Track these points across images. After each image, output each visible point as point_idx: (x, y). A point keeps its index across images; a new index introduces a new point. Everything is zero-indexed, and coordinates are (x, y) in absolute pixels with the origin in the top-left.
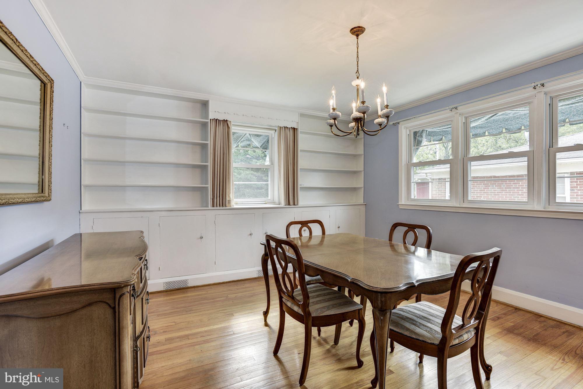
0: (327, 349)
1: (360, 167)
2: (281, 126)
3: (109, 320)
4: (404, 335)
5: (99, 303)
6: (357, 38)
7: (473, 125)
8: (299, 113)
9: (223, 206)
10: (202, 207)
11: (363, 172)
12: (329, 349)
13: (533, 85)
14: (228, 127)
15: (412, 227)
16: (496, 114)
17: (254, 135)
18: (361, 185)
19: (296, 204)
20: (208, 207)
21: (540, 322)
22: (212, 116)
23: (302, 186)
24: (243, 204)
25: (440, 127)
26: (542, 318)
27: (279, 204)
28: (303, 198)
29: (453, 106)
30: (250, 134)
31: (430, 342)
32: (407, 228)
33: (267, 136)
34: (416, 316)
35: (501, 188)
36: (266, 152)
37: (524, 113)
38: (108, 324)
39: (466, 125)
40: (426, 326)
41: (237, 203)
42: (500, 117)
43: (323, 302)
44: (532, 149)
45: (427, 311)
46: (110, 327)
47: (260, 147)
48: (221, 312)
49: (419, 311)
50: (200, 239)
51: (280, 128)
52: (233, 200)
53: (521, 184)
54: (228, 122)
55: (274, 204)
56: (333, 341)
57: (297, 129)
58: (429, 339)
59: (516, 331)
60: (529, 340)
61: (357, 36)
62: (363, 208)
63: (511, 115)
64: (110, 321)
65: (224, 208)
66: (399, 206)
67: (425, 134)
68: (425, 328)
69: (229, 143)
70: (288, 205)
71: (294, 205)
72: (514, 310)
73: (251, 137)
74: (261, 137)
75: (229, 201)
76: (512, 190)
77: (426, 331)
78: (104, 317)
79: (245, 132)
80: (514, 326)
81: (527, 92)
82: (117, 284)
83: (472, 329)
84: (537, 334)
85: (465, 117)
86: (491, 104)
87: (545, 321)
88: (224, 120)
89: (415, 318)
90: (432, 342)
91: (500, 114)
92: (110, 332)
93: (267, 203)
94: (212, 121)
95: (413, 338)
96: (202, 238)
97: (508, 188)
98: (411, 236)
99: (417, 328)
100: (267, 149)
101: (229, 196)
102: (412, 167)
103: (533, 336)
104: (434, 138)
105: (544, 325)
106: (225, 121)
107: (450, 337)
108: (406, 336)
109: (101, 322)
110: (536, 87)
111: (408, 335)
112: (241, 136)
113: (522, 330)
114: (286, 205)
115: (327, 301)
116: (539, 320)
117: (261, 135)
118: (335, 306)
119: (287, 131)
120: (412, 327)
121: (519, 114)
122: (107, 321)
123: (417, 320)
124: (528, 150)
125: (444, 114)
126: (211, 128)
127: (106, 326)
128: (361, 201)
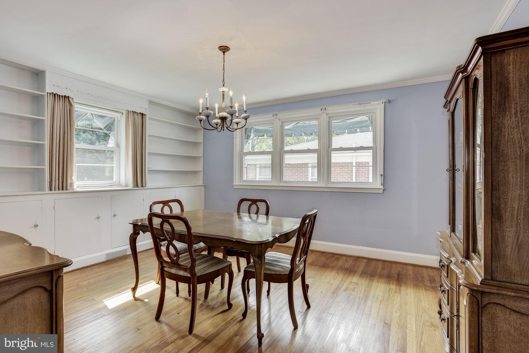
0: (200, 304)
1: (200, 153)
2: (130, 110)
3: (44, 304)
4: (267, 274)
5: (33, 288)
6: (224, 54)
7: (286, 128)
8: (147, 100)
9: (63, 189)
10: (33, 191)
11: (203, 157)
12: (202, 303)
13: (321, 108)
14: (71, 104)
15: (254, 202)
16: (299, 123)
17: (97, 115)
18: (201, 169)
19: (144, 186)
20: (44, 191)
21: (325, 256)
22: (49, 89)
23: (150, 169)
24: (85, 187)
25: (264, 127)
26: (325, 254)
27: (126, 186)
28: (151, 181)
29: (275, 113)
30: (92, 114)
31: (283, 274)
32: (251, 202)
33: (111, 118)
34: (270, 261)
35: (292, 172)
36: (111, 134)
37: (314, 124)
38: (43, 308)
39: (282, 127)
40: (279, 265)
41: (78, 186)
42: (301, 124)
43: (203, 264)
44: (320, 148)
45: (275, 257)
46: (46, 311)
47: (104, 128)
48: (77, 300)
49: (272, 257)
50: (34, 228)
51: (128, 112)
52: (75, 183)
53: (304, 170)
54: (70, 99)
55: (121, 186)
56: (204, 297)
57: (145, 114)
58: (283, 272)
59: (314, 264)
60: (322, 267)
61: (224, 53)
62: (203, 189)
63: (307, 124)
64: (46, 306)
65: (65, 191)
66: (234, 186)
67: (253, 130)
68: (279, 266)
69: (72, 122)
70: (136, 186)
71: (142, 186)
72: (311, 252)
73: (93, 117)
74: (105, 118)
75: (72, 184)
76: (299, 174)
77: (280, 268)
78: (39, 303)
79: (87, 111)
80: (313, 261)
81: (317, 111)
82: (57, 266)
83: (303, 262)
84: (325, 263)
85: (281, 122)
86: (298, 115)
87: (326, 255)
88: (65, 96)
89: (270, 262)
90: (285, 273)
91: (301, 122)
92: (45, 316)
93: (113, 185)
94: (49, 94)
95: (273, 274)
96: (36, 226)
97: (297, 172)
98: (254, 208)
99: (274, 267)
100: (111, 131)
101: (71, 179)
102: (244, 156)
103: (323, 265)
104: (258, 134)
105: (327, 257)
106: (66, 98)
107: (296, 267)
108: (268, 274)
109: (35, 308)
110: (322, 109)
111: (270, 273)
112: (81, 115)
113: (317, 263)
114: (134, 187)
115: (205, 263)
116: (324, 255)
117: (105, 117)
118: (213, 265)
119: (135, 115)
120: (271, 267)
121: (311, 124)
122: (42, 306)
123: (272, 263)
124: (318, 148)
125: (268, 117)
126: (48, 103)
127: (41, 311)
128: (201, 183)
